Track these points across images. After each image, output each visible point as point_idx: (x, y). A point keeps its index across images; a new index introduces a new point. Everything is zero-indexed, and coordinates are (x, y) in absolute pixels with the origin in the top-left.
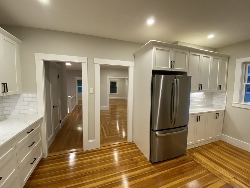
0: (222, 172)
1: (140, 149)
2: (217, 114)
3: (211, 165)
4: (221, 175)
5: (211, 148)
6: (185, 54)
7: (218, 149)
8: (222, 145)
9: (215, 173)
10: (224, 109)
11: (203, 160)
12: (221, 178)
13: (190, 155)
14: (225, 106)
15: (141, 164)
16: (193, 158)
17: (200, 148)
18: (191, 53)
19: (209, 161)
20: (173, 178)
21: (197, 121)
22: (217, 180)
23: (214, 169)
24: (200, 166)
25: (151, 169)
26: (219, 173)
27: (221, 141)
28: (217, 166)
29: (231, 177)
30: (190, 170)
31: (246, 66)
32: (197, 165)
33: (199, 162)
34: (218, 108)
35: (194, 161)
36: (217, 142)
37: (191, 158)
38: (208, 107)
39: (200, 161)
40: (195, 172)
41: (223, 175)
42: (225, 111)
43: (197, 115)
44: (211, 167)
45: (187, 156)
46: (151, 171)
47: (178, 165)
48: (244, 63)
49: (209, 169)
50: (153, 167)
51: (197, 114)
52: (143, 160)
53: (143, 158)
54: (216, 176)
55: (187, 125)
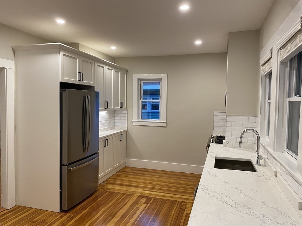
0: (133, 190)
1: (36, 207)
2: (121, 135)
3: (124, 188)
4: (133, 192)
5: (119, 176)
6: (91, 64)
7: (126, 175)
8: (127, 170)
9: (129, 193)
10: (126, 129)
11: (116, 187)
12: (134, 194)
13: (103, 189)
14: (127, 125)
15: (51, 220)
16: (106, 190)
17: (108, 179)
18: (96, 64)
19: (121, 186)
20: (96, 212)
21: (106, 146)
22: (131, 197)
23: (127, 191)
24: (115, 193)
25: (69, 217)
26: (132, 191)
27: (126, 167)
28: (128, 187)
29: (141, 191)
30: (108, 200)
31: (141, 82)
32: (112, 194)
33: (113, 191)
34: (120, 129)
35: (108, 192)
36: (123, 169)
37: (105, 191)
38: (111, 130)
39: (113, 189)
40: (113, 199)
41: (135, 192)
42: (127, 131)
43: (104, 139)
44: (124, 190)
45: (100, 191)
46: (70, 218)
47: (95, 201)
48: (139, 79)
49: (123, 192)
50: (68, 214)
51: (105, 137)
52: (51, 215)
53: (49, 214)
54: (130, 194)
55: (98, 152)
